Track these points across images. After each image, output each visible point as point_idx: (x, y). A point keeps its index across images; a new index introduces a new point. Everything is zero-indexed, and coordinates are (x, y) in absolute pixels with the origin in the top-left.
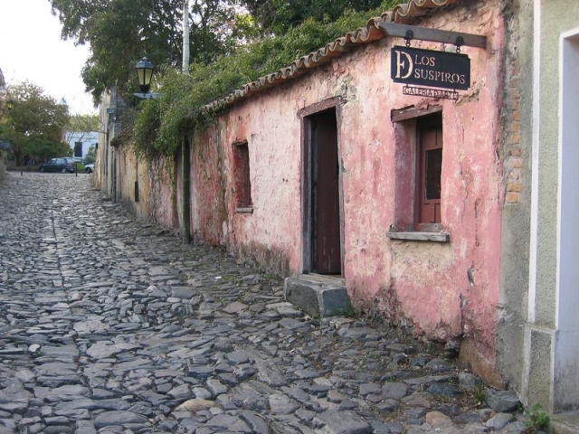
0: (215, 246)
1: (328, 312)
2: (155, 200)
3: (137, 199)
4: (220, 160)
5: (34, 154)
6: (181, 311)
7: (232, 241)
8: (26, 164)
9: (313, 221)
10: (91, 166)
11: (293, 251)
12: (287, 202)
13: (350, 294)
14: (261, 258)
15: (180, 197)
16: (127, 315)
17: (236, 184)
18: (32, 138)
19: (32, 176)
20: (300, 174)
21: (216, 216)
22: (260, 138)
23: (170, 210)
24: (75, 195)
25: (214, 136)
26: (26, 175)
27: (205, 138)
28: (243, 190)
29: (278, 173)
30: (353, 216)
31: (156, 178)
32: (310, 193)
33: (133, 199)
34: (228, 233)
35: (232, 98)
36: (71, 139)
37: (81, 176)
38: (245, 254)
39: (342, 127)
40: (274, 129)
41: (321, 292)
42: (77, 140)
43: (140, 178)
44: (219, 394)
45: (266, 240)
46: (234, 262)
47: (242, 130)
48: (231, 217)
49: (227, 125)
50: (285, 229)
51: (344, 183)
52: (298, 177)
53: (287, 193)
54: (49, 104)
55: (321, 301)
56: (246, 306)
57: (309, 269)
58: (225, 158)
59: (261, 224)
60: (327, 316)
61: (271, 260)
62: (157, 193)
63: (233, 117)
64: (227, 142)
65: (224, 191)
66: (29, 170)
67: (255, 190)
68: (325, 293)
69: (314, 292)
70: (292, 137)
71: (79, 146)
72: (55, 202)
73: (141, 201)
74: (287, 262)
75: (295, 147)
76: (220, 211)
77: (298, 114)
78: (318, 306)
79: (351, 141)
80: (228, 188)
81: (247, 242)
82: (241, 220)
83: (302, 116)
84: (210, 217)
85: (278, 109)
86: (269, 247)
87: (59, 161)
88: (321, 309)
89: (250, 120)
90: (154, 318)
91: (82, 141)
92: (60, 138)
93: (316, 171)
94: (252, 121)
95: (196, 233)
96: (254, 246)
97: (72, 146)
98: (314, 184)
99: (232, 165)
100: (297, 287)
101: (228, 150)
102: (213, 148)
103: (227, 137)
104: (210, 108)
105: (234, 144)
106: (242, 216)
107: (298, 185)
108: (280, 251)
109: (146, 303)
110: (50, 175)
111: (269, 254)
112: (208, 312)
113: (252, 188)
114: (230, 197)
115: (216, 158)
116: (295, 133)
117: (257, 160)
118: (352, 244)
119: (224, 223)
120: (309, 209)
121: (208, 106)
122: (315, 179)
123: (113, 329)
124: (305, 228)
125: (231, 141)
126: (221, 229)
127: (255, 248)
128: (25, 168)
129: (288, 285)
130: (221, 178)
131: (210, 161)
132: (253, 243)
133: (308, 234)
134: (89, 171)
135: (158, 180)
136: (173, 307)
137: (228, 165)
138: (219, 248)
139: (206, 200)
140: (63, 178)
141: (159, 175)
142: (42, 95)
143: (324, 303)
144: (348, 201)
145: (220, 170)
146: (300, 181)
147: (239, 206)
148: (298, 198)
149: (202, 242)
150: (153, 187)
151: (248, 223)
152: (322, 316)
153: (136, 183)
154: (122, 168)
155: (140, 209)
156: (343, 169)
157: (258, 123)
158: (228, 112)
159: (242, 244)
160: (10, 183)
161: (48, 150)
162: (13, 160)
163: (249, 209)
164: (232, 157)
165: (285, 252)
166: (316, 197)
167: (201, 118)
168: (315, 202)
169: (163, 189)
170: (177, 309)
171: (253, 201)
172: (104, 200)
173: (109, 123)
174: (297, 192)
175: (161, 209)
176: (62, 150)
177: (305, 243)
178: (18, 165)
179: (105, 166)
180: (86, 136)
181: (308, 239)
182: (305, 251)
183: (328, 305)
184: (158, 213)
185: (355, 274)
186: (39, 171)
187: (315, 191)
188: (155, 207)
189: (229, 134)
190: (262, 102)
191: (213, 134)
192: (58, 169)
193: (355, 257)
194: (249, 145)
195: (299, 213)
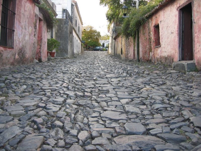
0: (147, 61)
1: (189, 70)
2: (127, 52)
3: (122, 54)
4: (149, 33)
5: (91, 46)
6: (139, 72)
7: (153, 58)
8: (89, 49)
9: (182, 44)
10: (107, 49)
11: (175, 55)
12: (173, 40)
13: (196, 64)
14: (163, 61)
15: (136, 48)
16: (122, 74)
17: (155, 39)
18: (90, 41)
19: (91, 52)
20: (178, 29)
21: (148, 51)
22: (163, 22)
23: (132, 54)
24: (103, 56)
25: (147, 26)
26: (89, 51)
27: (144, 27)
28: (157, 41)
29: (170, 32)
30: (198, 37)
31: (128, 45)
32: (181, 35)
33: (120, 54)
34: (152, 55)
35: (154, 10)
36: (101, 42)
37: (104, 52)
38: (158, 60)
39: (194, 8)
40: (169, 17)
41: (186, 64)
42: (103, 43)
43: (123, 46)
44: (154, 87)
45: (165, 54)
46: (154, 64)
47: (157, 21)
48: (153, 50)
49: (152, 20)
50: (172, 49)
51: (195, 27)
52: (177, 30)
53: (173, 37)
54: (95, 32)
55: (186, 67)
56: (160, 71)
57: (181, 60)
58: (151, 31)
59: (163, 50)
60: (188, 72)
61: (167, 60)
62: (128, 50)
63: (154, 18)
64: (152, 26)
65: (151, 42)
66: (90, 50)
67: (161, 39)
68: (188, 64)
69: (183, 64)
70: (175, 17)
71: (103, 44)
72: (97, 57)
73: (123, 54)
74: (173, 59)
75: (176, 21)
76: (149, 49)
77: (177, 9)
78: (185, 69)
79: (197, 12)
80: (152, 41)
81: (158, 57)
82: (156, 50)
83: (179, 9)
84: (146, 52)
85: (170, 10)
86: (166, 56)
87: (98, 48)
88: (186, 69)
89: (160, 17)
90: (130, 74)
91: (104, 43)
92: (98, 41)
93: (183, 27)
94: (161, 17)
95: (141, 58)
96: (161, 57)
97: (102, 44)
98: (183, 32)
99: (153, 33)
100: (177, 64)
101: (152, 28)
102: (147, 30)
103: (152, 25)
104: (146, 16)
105: (154, 26)
106: (157, 49)
107: (177, 32)
108: (170, 57)
109: (128, 71)
110: (96, 51)
111: (166, 58)
112: (148, 73)
113: (160, 39)
114: (153, 44)
115: (148, 32)
116: (176, 16)
117: (162, 29)
118: (197, 47)
119: (151, 53)
120: (181, 40)
121: (145, 16)
122: (183, 30)
123: (118, 76)
124: (179, 46)
125: (153, 25)
126: (150, 54)
127: (161, 58)
128: (89, 50)
129: (174, 65)
130: (150, 38)
131: (146, 34)
132: (160, 56)
133: (181, 48)
134: (106, 50)
135: (129, 46)
136: (136, 72)
137: (152, 33)
138: (149, 61)
139: (144, 47)
140: (99, 52)
141: (129, 44)
142: (93, 29)
143: (187, 67)
144: (196, 33)
145: (149, 36)
146: (178, 31)
147: (156, 46)
148: (177, 37)
149: (143, 61)
150: (127, 48)
151: (159, 50)
152: (186, 72)
153: (122, 49)
154: (117, 46)
155: (123, 56)
156: (194, 22)
157: (162, 17)
158: (152, 16)
159: (157, 58)
160: (85, 53)
161: (95, 44)
162: (85, 48)
163: (160, 46)
164: (153, 30)
165: (172, 57)
166: (183, 36)
167: (143, 20)
168: (183, 38)
169: (130, 48)
170: (138, 72)
171: (161, 43)
172: (112, 56)
173: (113, 34)
174: (177, 35)
175: (129, 55)
176: (99, 45)
177: (180, 51)
178: (87, 49)
179: (112, 47)
180: (106, 41)
181: (181, 50)
182: (179, 54)
183: (188, 68)
184: (128, 56)
185: (198, 57)
186: (93, 50)
187: (183, 34)
188: (128, 54)
189: (152, 23)
190: (164, 10)
191: (147, 25)
192: (98, 50)
193: (199, 51)
194: (159, 25)
195: (177, 42)
